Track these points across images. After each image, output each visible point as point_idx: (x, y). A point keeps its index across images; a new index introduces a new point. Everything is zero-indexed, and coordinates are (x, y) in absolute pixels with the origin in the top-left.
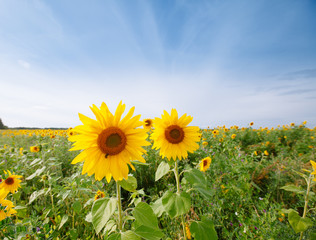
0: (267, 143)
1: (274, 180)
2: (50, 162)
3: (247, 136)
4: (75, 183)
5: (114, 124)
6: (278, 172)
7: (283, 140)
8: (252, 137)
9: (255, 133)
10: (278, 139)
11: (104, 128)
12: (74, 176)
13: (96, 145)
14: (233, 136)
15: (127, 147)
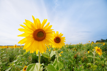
0: (75, 48)
1: (78, 57)
2: (3, 56)
3: (70, 47)
4: (15, 64)
5: (41, 28)
6: (79, 55)
7: (78, 47)
8: (71, 47)
9: (72, 46)
10: (77, 47)
11: (37, 29)
12: (15, 61)
13: (32, 36)
14: (67, 46)
15: (46, 38)
